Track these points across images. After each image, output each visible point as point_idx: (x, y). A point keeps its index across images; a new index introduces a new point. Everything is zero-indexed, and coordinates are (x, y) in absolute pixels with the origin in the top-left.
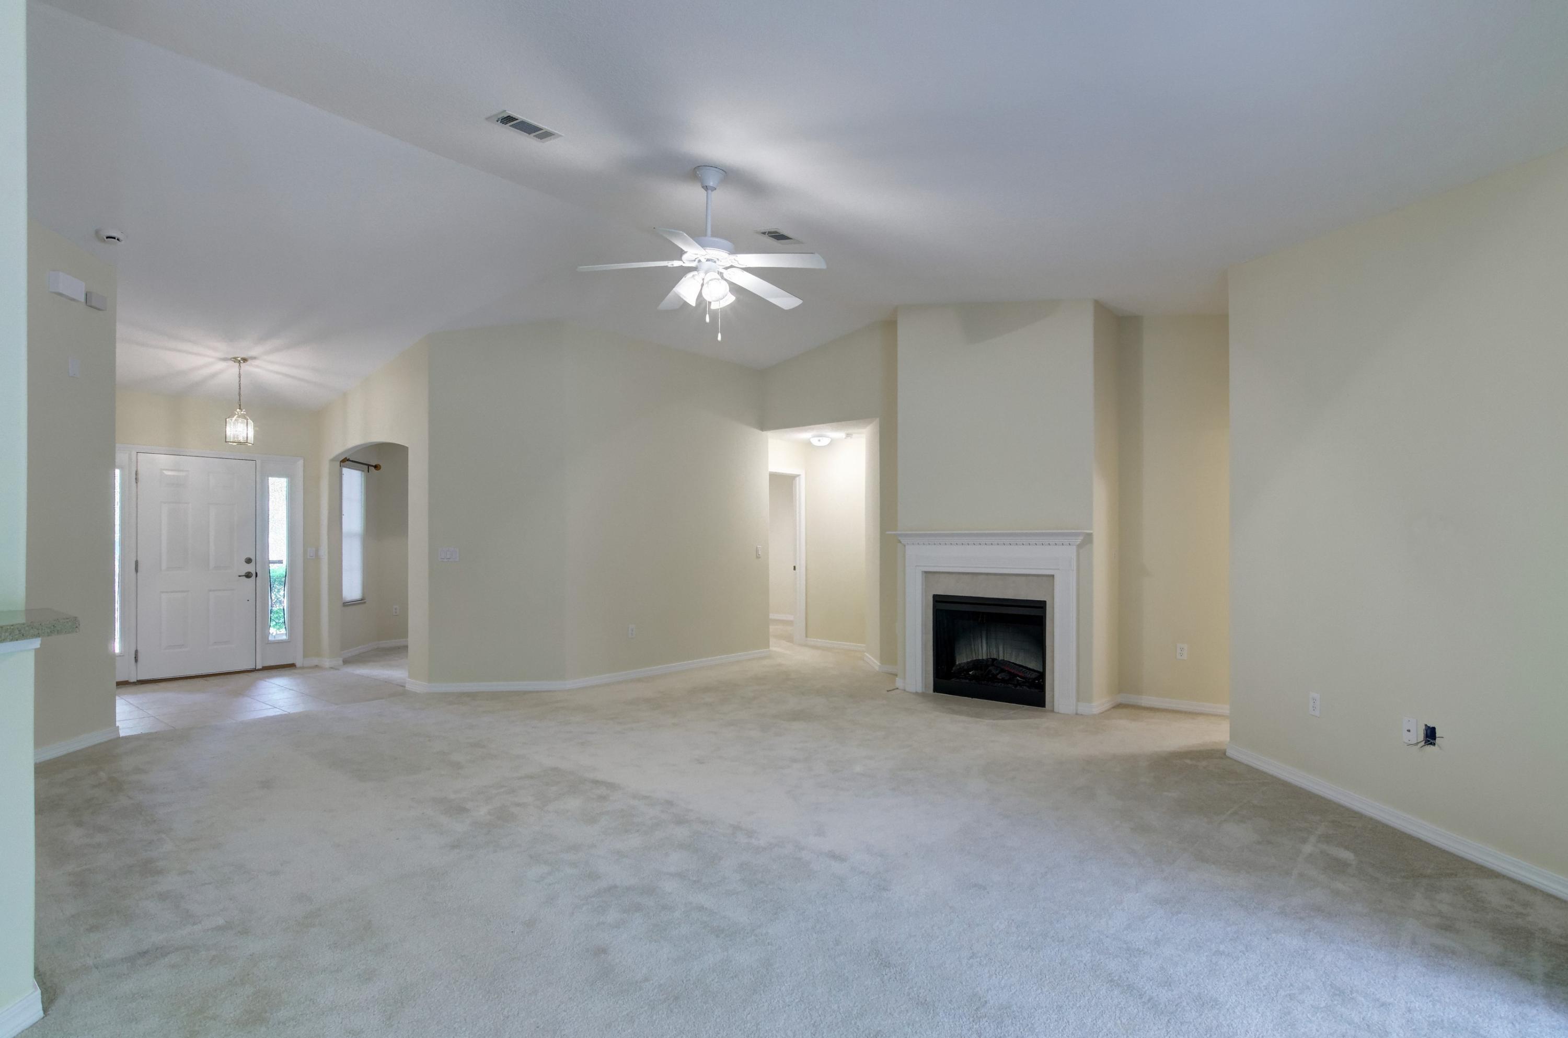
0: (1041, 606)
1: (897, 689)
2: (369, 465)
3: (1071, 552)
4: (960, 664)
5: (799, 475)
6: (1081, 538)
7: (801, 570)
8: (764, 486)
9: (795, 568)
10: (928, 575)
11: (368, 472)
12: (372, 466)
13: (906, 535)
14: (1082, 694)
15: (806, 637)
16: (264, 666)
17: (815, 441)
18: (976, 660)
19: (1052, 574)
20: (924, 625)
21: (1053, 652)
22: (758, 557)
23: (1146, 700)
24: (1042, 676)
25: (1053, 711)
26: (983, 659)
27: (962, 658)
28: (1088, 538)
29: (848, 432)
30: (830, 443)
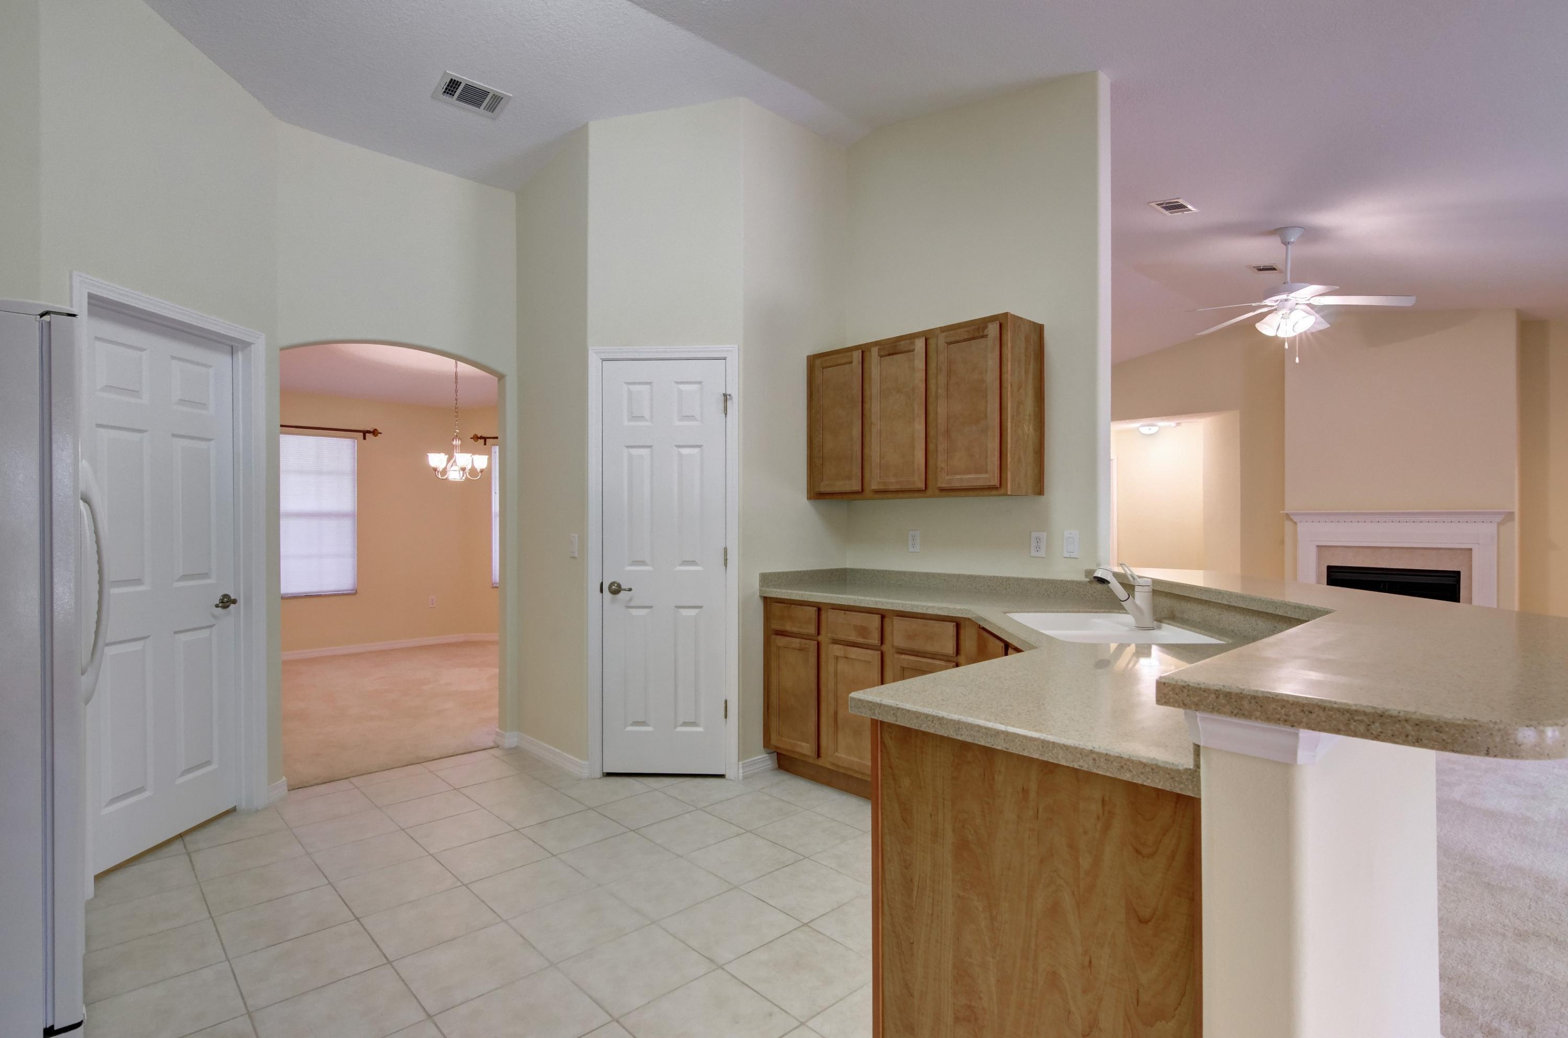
0: (1454, 576)
3: (1493, 528)
10: (1323, 548)
13: (1299, 514)
17: (1145, 430)
19: (1470, 548)
28: (1511, 516)
29: (1178, 421)
30: (1159, 430)
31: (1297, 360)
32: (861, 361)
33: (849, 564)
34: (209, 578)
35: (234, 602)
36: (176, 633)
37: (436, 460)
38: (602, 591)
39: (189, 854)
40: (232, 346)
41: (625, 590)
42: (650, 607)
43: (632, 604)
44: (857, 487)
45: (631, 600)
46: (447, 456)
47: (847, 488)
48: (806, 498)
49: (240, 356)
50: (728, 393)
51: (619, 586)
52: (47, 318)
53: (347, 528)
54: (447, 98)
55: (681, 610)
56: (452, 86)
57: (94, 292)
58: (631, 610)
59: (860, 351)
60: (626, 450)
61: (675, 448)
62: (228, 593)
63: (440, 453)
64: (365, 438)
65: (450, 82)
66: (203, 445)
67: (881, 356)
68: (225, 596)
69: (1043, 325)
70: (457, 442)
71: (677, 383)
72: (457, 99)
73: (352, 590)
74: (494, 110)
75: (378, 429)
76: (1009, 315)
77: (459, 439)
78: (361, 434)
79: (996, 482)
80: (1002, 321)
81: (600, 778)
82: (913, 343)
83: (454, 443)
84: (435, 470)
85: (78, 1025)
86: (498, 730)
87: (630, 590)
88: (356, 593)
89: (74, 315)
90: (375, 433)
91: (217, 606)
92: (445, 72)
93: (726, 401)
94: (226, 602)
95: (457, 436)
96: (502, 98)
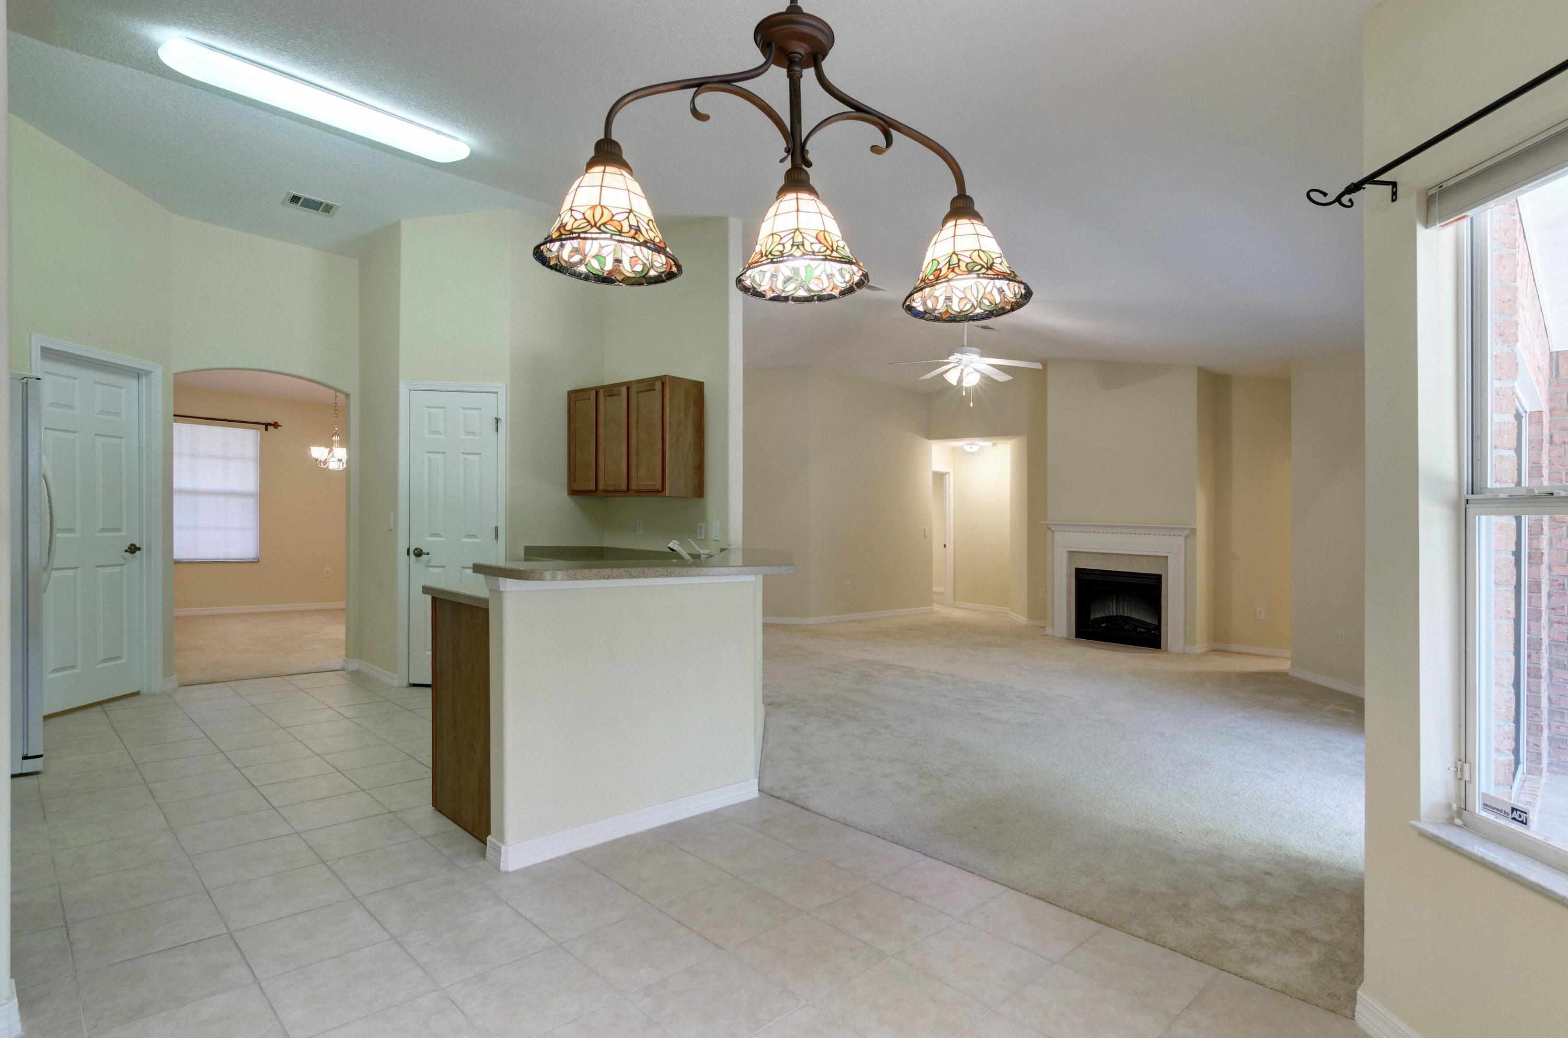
0: (1158, 578)
1: (1047, 635)
3: (1181, 540)
4: (1093, 619)
5: (948, 473)
6: (1188, 531)
7: (950, 546)
8: (929, 481)
9: (945, 546)
10: (1071, 553)
13: (1054, 525)
14: (1189, 639)
15: (954, 600)
17: (967, 448)
18: (1109, 616)
19: (1166, 555)
20: (1069, 590)
21: (1167, 610)
22: (925, 536)
23: (1234, 647)
24: (1158, 628)
25: (1167, 651)
26: (1114, 616)
27: (1097, 615)
28: (1193, 531)
29: (994, 442)
30: (979, 450)
31: (971, 405)
32: (595, 398)
33: (606, 544)
34: (121, 532)
35: (139, 549)
36: (97, 567)
37: (318, 452)
38: (408, 554)
39: (105, 712)
40: (138, 374)
41: (424, 554)
42: (443, 567)
43: (430, 564)
44: (593, 487)
45: (429, 561)
46: (329, 449)
47: (588, 488)
48: (566, 494)
49: (144, 380)
50: (499, 417)
51: (421, 551)
52: (25, 380)
53: (251, 505)
54: (293, 205)
55: (465, 570)
56: (295, 199)
57: (44, 346)
58: (430, 569)
59: (595, 391)
60: (426, 454)
61: (461, 454)
62: (135, 543)
63: (320, 447)
64: (266, 430)
65: (293, 198)
66: (117, 441)
67: (605, 397)
68: (133, 545)
69: (703, 382)
70: (336, 438)
71: (463, 408)
72: (301, 206)
73: (255, 559)
74: (329, 211)
75: (278, 422)
76: (667, 377)
77: (338, 435)
78: (264, 426)
79: (659, 487)
80: (663, 381)
81: (407, 687)
82: (620, 390)
83: (334, 438)
84: (316, 460)
85: (40, 756)
86: (344, 658)
87: (428, 554)
88: (258, 562)
89: (39, 379)
90: (276, 425)
91: (126, 551)
92: (288, 192)
93: (497, 422)
94: (133, 549)
95: (336, 433)
96: (333, 206)
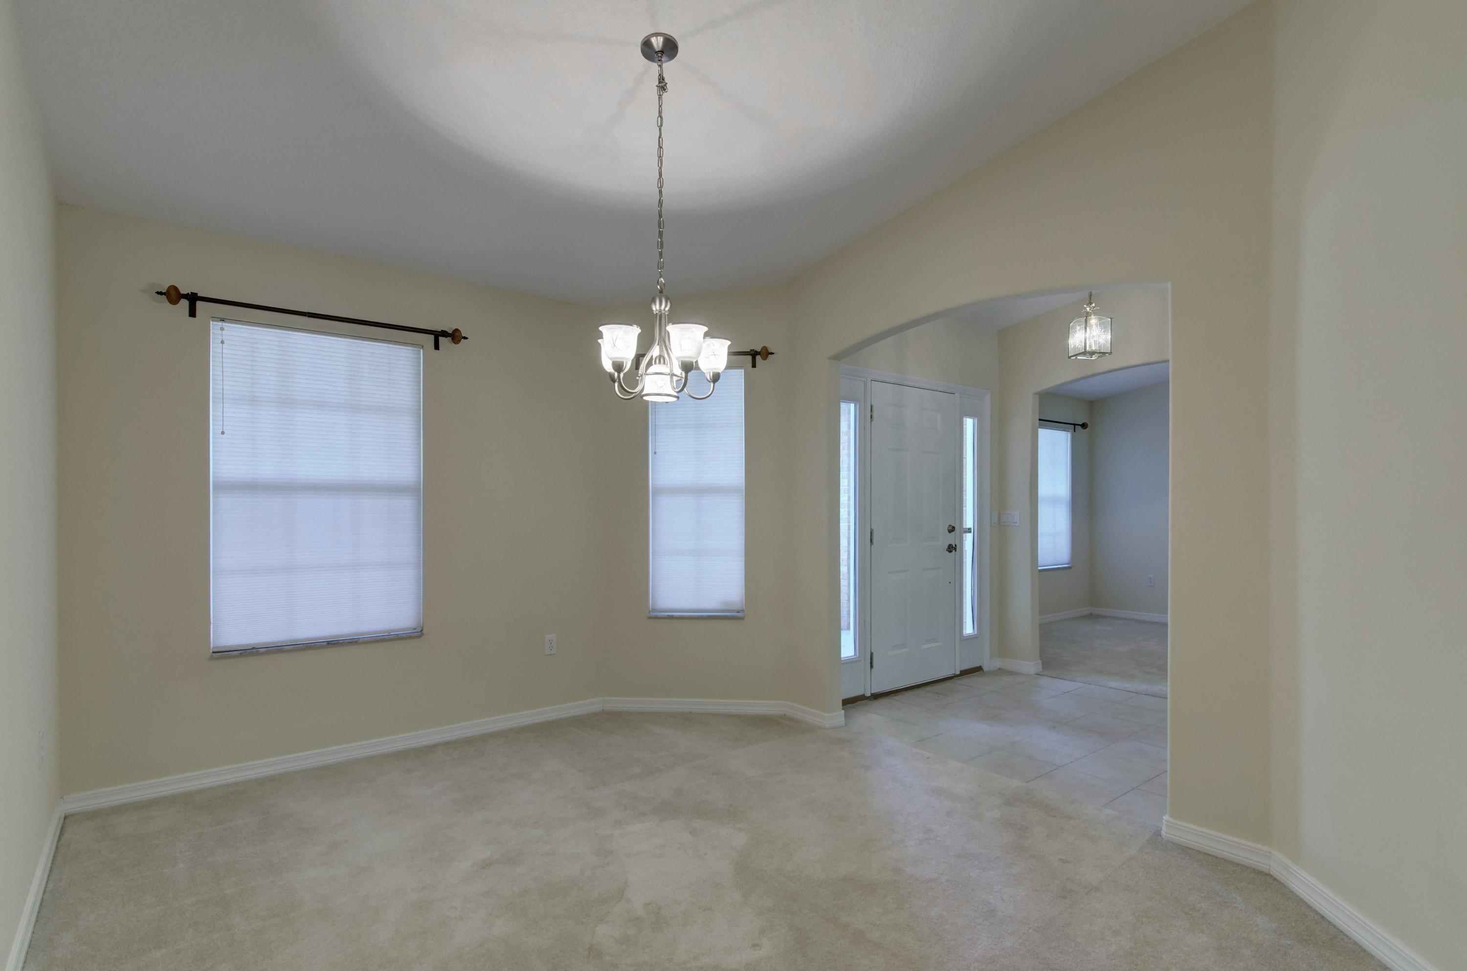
2: (1075, 425)
11: (1075, 431)
12: (1078, 425)
16: (962, 669)
64: (437, 347)
73: (414, 629)
75: (461, 330)
78: (431, 338)
83: (656, 308)
88: (421, 635)
90: (455, 336)
95: (661, 292)
